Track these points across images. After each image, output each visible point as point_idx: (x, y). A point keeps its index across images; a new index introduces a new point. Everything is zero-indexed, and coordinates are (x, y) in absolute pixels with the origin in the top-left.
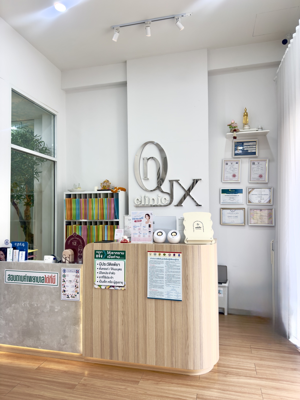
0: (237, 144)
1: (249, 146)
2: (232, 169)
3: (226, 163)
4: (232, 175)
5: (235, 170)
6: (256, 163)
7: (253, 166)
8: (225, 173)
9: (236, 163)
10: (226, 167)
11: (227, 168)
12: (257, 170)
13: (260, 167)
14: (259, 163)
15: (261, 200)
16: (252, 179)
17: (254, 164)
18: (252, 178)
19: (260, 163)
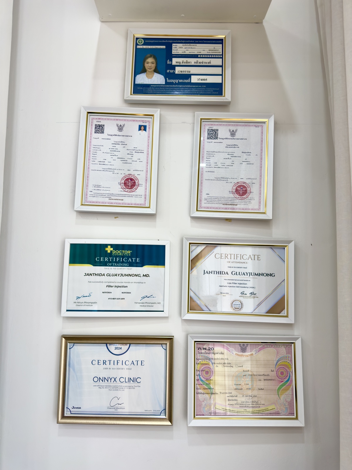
0: (145, 47)
1: (195, 56)
2: (122, 152)
3: (95, 122)
4: (119, 178)
5: (136, 156)
6: (223, 132)
7: (209, 145)
8: (92, 167)
9: (140, 129)
10: (94, 142)
11: (98, 147)
12: (228, 162)
13: (237, 152)
14: (233, 133)
15: (242, 299)
16: (203, 201)
17: (213, 134)
18: (204, 196)
19: (241, 132)
